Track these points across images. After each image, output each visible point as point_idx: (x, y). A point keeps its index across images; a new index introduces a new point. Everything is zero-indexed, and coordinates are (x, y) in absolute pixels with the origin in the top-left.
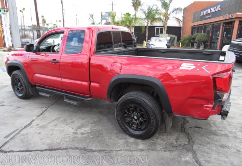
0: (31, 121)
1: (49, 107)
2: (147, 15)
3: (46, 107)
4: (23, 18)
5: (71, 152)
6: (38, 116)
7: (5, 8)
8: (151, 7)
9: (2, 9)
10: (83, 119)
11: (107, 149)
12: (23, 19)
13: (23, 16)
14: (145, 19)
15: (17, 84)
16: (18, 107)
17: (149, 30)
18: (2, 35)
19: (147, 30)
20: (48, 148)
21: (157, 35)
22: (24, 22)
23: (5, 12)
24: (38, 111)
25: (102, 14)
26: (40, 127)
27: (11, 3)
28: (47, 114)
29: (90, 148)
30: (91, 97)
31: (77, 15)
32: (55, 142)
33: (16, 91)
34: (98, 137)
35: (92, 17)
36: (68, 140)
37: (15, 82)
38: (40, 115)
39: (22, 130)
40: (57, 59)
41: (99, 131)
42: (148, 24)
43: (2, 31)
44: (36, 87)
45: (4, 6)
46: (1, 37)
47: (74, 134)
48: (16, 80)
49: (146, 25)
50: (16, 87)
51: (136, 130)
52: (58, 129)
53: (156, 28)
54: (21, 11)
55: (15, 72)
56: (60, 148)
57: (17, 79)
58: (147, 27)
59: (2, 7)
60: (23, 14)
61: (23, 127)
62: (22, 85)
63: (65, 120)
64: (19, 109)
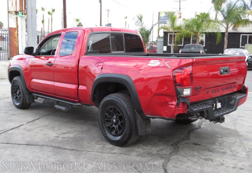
0: (20, 125)
1: (43, 116)
2: (226, 16)
3: (40, 117)
4: (52, 22)
5: (45, 148)
6: (28, 122)
7: (24, 10)
8: (234, 3)
9: (20, 11)
10: (71, 128)
11: (79, 149)
12: (52, 24)
13: (52, 20)
14: (222, 22)
15: (16, 92)
16: (12, 114)
17: (228, 39)
18: (16, 42)
19: (226, 39)
20: (26, 143)
21: (243, 47)
22: (52, 27)
23: (23, 14)
24: (30, 119)
25: (159, 16)
26: (27, 130)
27: (31, 4)
28: (38, 122)
29: (64, 147)
30: (79, 102)
31: (126, 17)
32: (34, 141)
33: (14, 100)
34: (78, 141)
35: (141, 20)
36: (47, 140)
37: (14, 89)
38: (30, 122)
39: (8, 130)
40: (52, 62)
41: (82, 138)
42: (227, 29)
43: (17, 38)
44: (33, 94)
45: (23, 8)
46: (15, 45)
47: (55, 137)
48: (16, 87)
49: (223, 30)
50: (15, 95)
51: (115, 136)
52: (42, 133)
53: (242, 36)
54: (49, 13)
55: (15, 78)
56: (37, 144)
57: (17, 85)
58: (226, 34)
59: (20, 9)
60: (52, 17)
61: (11, 128)
62: (20, 92)
63: (52, 127)
64: (12, 116)
